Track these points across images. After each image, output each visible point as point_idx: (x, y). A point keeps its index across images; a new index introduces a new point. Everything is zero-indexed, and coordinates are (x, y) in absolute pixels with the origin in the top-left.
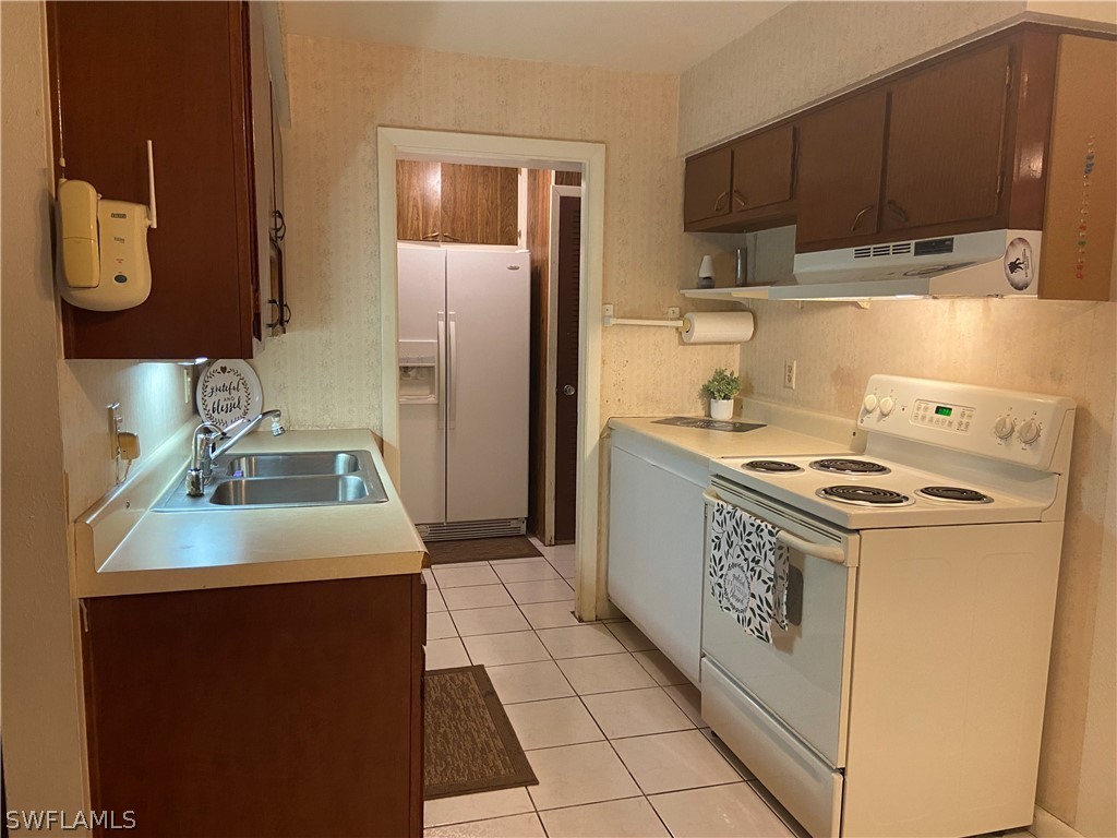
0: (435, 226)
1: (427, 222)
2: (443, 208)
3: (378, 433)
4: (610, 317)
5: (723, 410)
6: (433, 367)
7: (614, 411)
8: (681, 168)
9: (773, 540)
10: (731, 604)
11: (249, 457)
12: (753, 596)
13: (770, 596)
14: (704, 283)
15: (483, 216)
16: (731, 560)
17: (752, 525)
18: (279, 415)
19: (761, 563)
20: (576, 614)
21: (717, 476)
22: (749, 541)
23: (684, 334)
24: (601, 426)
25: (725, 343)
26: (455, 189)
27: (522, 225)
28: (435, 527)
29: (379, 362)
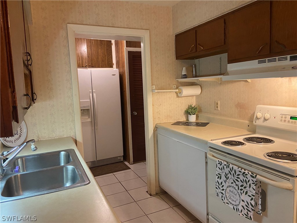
0: (86, 62)
1: (83, 61)
2: (88, 56)
3: (74, 138)
4: (154, 89)
5: (193, 118)
6: (89, 109)
7: (157, 122)
8: (174, 38)
9: (255, 180)
10: (229, 202)
11: (21, 158)
12: (243, 201)
13: (253, 203)
14: (184, 76)
15: (101, 58)
16: (227, 184)
17: (240, 171)
18: (34, 142)
19: (248, 188)
20: (148, 192)
21: (210, 147)
22: (239, 178)
23: (179, 94)
24: (153, 127)
25: (191, 96)
26: (91, 50)
27: (114, 61)
28: (93, 162)
29: (73, 111)
